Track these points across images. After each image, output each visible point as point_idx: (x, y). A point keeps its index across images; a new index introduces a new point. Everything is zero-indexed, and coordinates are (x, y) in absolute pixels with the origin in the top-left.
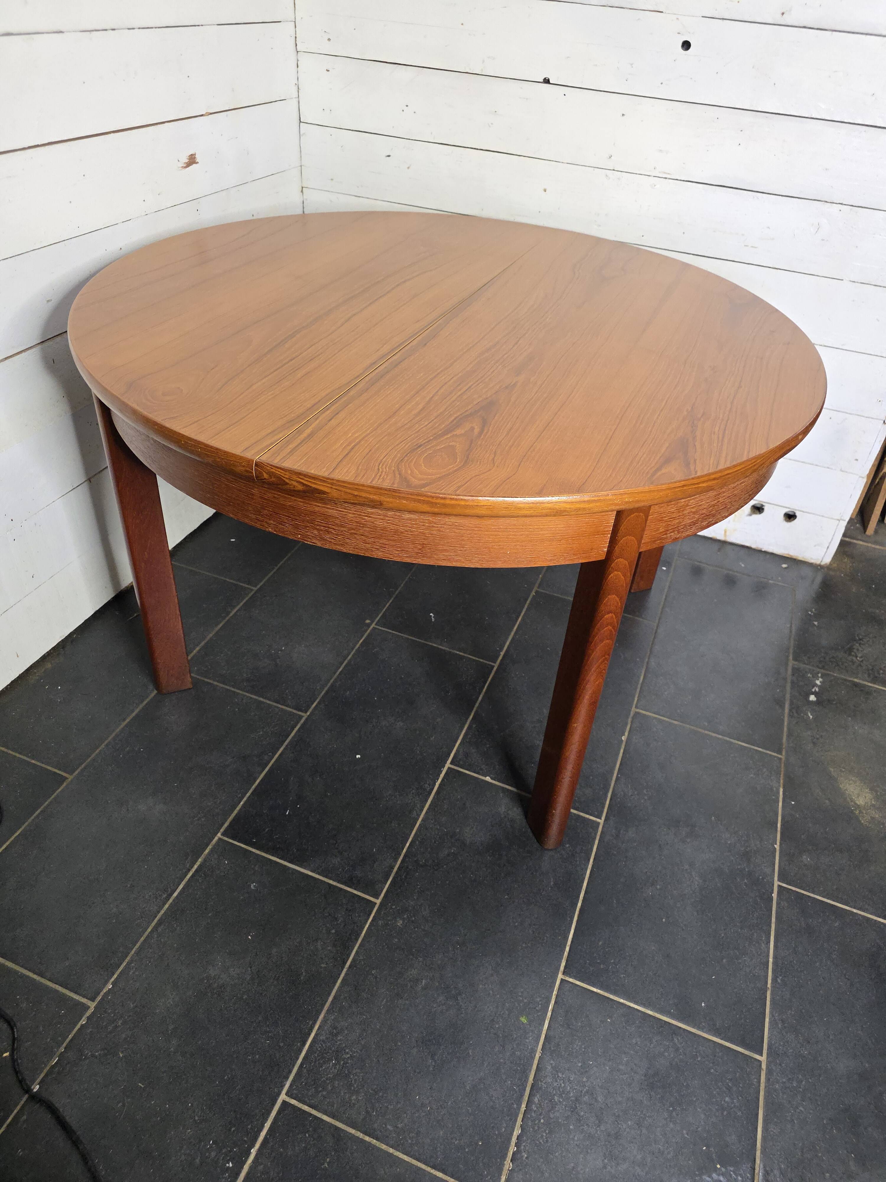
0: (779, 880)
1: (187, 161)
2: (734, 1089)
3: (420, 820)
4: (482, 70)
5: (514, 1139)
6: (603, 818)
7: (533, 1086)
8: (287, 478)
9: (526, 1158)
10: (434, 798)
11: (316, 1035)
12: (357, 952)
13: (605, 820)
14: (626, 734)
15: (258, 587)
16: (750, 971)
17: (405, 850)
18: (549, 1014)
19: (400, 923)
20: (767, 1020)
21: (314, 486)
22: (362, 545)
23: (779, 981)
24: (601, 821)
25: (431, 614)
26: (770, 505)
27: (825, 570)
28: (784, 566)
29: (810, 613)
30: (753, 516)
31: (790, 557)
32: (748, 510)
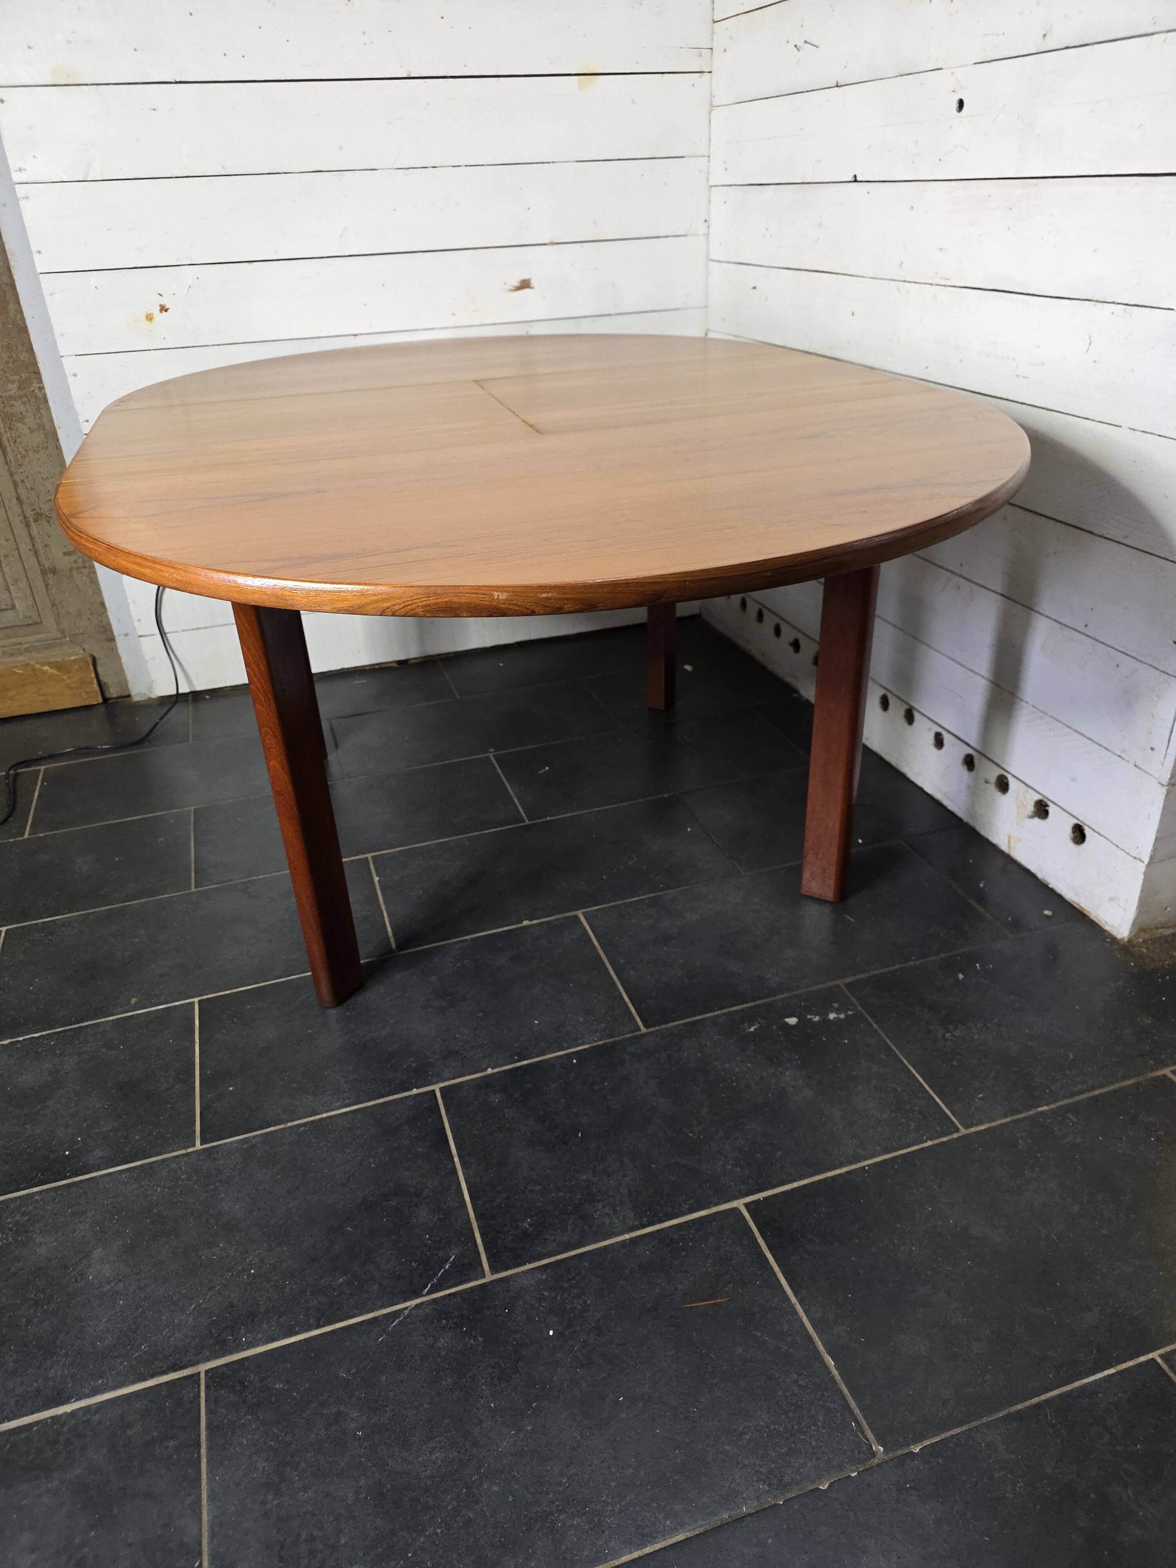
0: (442, 1088)
1: (517, 285)
4: (812, 177)
11: (57, 919)
18: (154, 1009)
25: (547, 768)
26: (1055, 806)
27: (1115, 947)
28: (1047, 912)
29: (978, 965)
30: (1037, 820)
31: (1080, 909)
32: (1031, 808)
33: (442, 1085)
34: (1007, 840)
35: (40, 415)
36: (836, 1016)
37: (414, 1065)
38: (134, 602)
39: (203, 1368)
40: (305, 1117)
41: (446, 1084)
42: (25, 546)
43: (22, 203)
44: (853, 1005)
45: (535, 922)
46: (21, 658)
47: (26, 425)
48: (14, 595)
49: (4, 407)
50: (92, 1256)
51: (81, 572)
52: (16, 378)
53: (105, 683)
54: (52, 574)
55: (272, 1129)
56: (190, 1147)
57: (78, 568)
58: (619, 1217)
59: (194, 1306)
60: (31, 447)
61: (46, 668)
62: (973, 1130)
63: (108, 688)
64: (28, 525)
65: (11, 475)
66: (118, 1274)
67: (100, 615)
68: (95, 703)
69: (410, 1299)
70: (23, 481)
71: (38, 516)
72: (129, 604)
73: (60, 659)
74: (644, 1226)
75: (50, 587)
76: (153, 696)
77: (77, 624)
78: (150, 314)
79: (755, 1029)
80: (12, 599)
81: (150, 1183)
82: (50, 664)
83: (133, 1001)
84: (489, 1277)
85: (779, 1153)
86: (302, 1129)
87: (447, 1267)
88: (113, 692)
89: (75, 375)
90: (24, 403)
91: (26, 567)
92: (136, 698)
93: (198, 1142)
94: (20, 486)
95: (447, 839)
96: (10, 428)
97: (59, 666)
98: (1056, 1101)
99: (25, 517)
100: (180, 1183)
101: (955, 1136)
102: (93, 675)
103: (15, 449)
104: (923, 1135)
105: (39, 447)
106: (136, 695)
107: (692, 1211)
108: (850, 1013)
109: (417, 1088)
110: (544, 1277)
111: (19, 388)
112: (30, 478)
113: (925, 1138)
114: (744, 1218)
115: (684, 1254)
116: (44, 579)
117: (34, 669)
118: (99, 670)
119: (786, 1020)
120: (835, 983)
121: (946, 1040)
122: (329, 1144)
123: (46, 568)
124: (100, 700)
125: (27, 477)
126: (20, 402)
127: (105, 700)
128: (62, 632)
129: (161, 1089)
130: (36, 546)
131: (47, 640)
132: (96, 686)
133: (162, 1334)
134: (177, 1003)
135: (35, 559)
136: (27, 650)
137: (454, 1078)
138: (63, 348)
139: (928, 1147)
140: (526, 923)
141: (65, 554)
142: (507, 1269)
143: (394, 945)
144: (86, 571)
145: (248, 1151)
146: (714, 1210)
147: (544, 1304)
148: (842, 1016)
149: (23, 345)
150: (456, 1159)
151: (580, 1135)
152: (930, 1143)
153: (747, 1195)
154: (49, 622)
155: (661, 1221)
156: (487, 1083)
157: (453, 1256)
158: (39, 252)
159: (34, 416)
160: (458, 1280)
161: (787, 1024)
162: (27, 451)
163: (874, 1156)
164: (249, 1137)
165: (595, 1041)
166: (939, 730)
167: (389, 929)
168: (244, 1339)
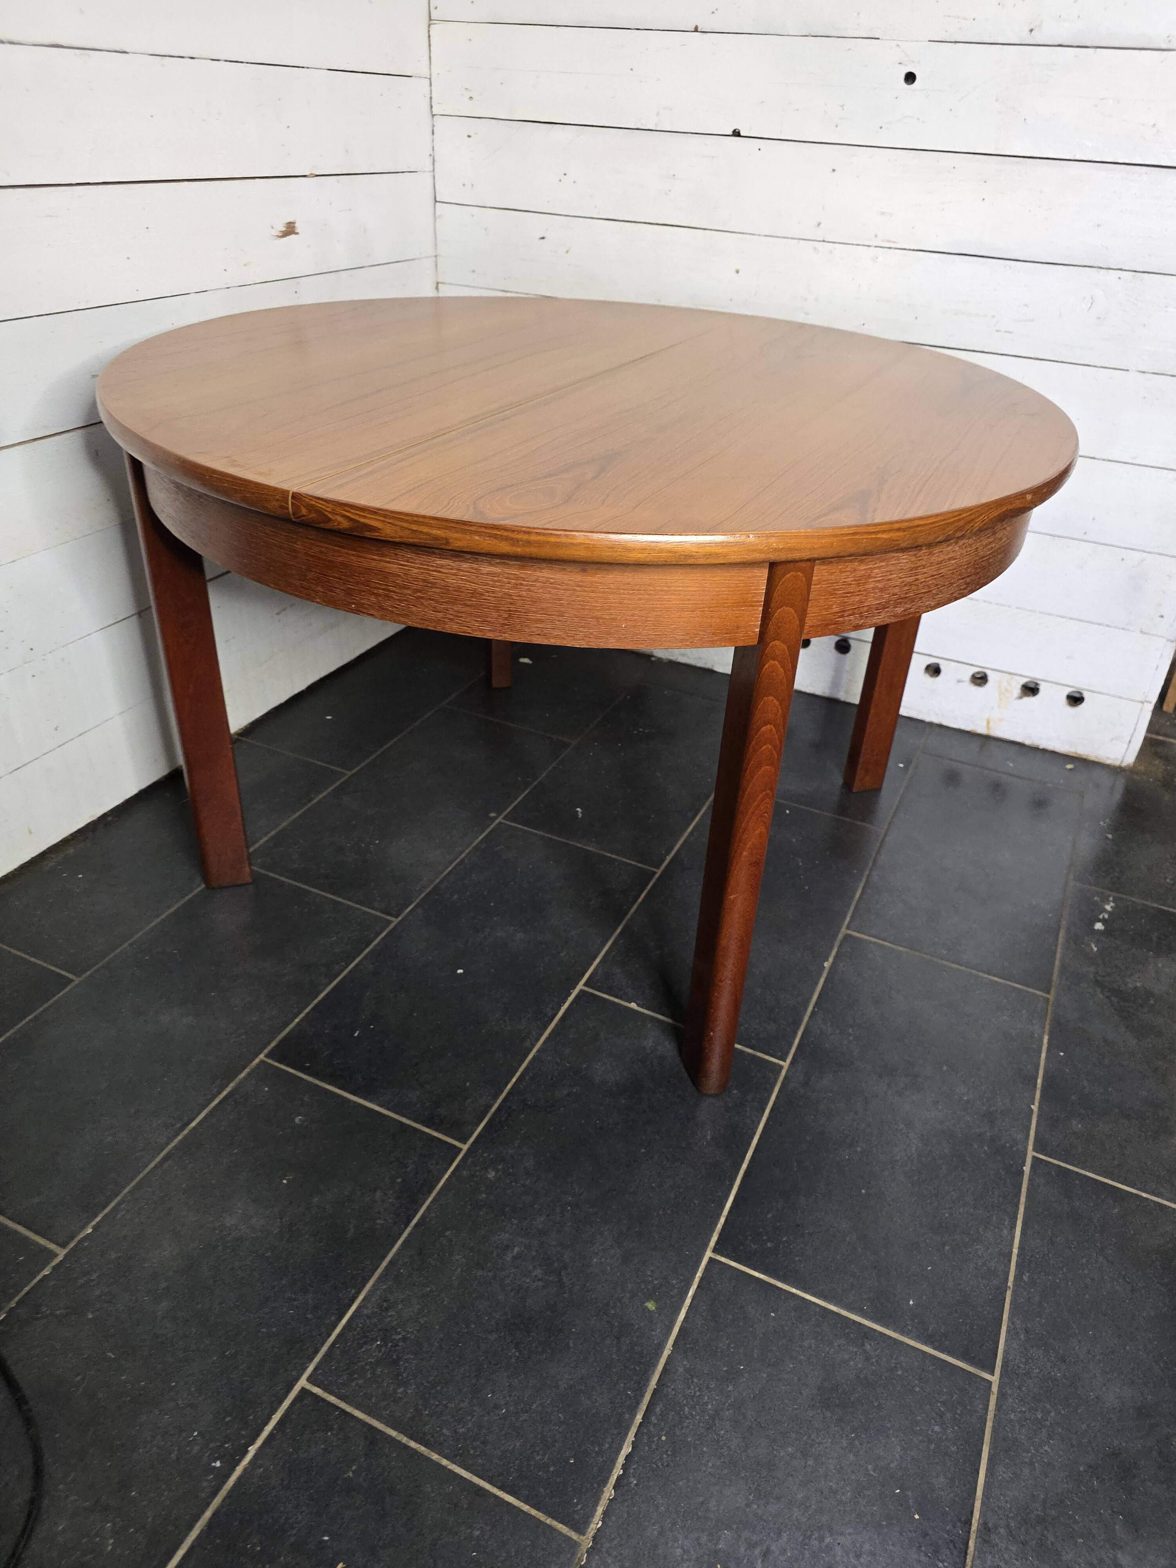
0: (1034, 1150)
1: (284, 229)
2: (949, 1415)
3: (535, 1050)
4: (656, 125)
5: (621, 1460)
6: (789, 1060)
7: (655, 1392)
8: (329, 512)
9: (636, 1485)
10: (557, 1025)
11: (359, 1308)
12: (429, 1208)
13: (792, 1063)
14: (831, 959)
15: (354, 771)
16: (984, 1264)
17: (509, 1086)
18: (688, 1301)
19: (491, 1175)
20: (1004, 1328)
21: (362, 520)
22: (432, 615)
23: (1025, 1278)
24: (786, 1065)
25: (578, 809)
26: (1045, 683)
27: (1126, 773)
30: (1027, 699)
32: (1017, 691)
33: (1031, 1146)
34: (985, 723)
36: (1109, 906)
40: (1007, 1267)
41: (1031, 1142)
44: (1105, 892)
55: (1007, 1302)
56: (990, 1388)
79: (1096, 948)
81: (1029, 1452)
93: (985, 1373)
100: (1048, 1423)
108: (1112, 899)
119: (1096, 928)
122: (1065, 1269)
134: (699, 1274)
137: (1027, 1135)
140: (827, 965)
148: (1112, 904)
156: (1049, 1121)
161: (1101, 930)
164: (1008, 1325)
165: (1043, 1028)
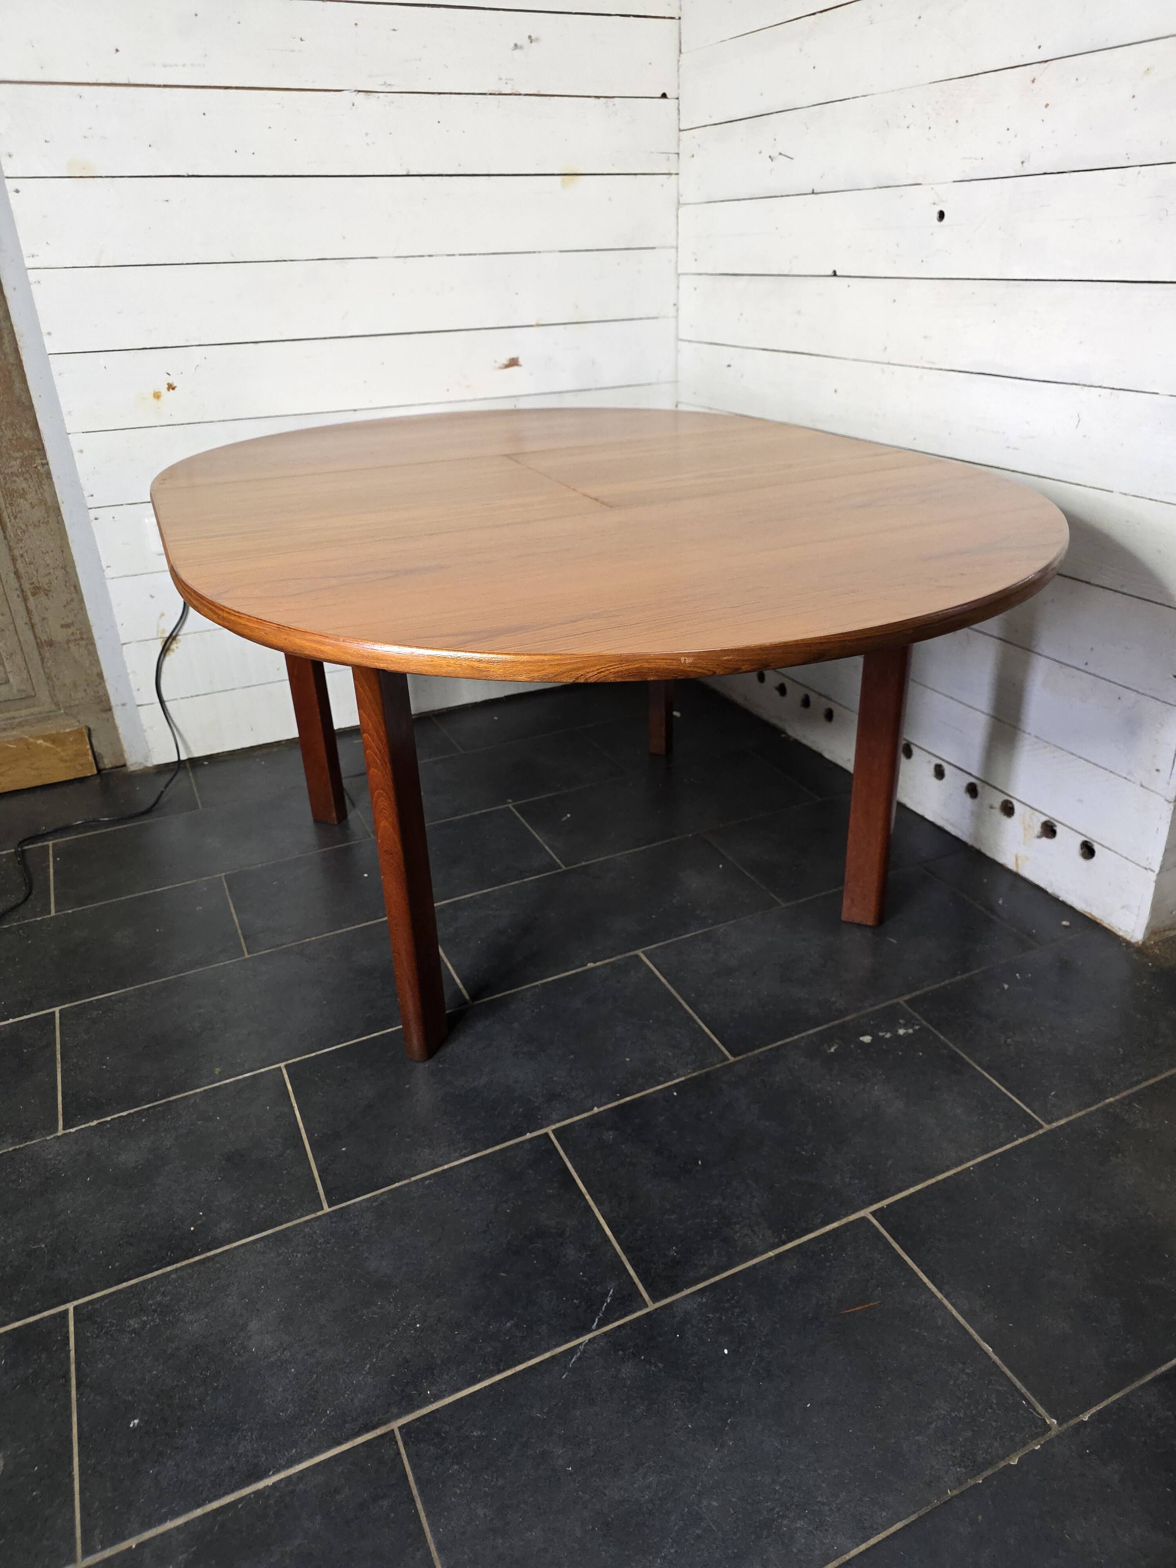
0: (553, 1130)
1: (507, 363)
2: (276, 1206)
5: (118, 1115)
9: (107, 1129)
11: (112, 995)
16: (415, 1160)
18: (239, 1078)
25: (569, 815)
26: (1062, 826)
27: (1132, 950)
28: (1065, 923)
29: (1018, 975)
30: (1044, 839)
31: (1093, 918)
32: (1038, 829)
33: (554, 1127)
34: (1014, 859)
35: (42, 491)
36: (905, 1031)
37: (521, 1110)
38: (134, 672)
39: (395, 1425)
40: (427, 1171)
41: (558, 1125)
42: (21, 621)
43: (34, 287)
44: (918, 1020)
45: (599, 964)
46: (14, 732)
47: (27, 501)
48: (8, 670)
49: (6, 483)
50: (248, 1328)
51: (78, 644)
52: (19, 454)
53: (100, 754)
54: (49, 647)
55: (397, 1185)
56: (318, 1211)
57: (75, 640)
58: (758, 1236)
59: (368, 1366)
60: (31, 522)
61: (40, 742)
62: (1055, 1125)
63: (102, 758)
64: (25, 600)
65: (10, 549)
66: (282, 1344)
67: (96, 686)
68: (89, 774)
69: (582, 1335)
70: (22, 556)
71: (36, 591)
72: (128, 674)
73: (54, 732)
74: (784, 1243)
75: (46, 660)
76: (150, 765)
77: (73, 695)
78: (157, 392)
79: (835, 1050)
80: (6, 673)
81: (288, 1250)
82: (46, 738)
83: (217, 1071)
84: (652, 1306)
85: (890, 1163)
86: (427, 1182)
87: (609, 1301)
88: (107, 763)
89: (81, 451)
90: (26, 479)
91: (21, 639)
92: (132, 768)
93: (325, 1205)
94: (19, 560)
95: (489, 890)
96: (11, 504)
97: (53, 739)
98: (1118, 1092)
99: (22, 591)
100: (319, 1247)
101: (1041, 1132)
102: (88, 747)
103: (15, 523)
104: (1013, 1134)
105: (39, 522)
106: (131, 765)
107: (825, 1223)
108: (917, 1027)
109: (530, 1132)
110: (704, 1300)
111: (22, 465)
112: (29, 551)
113: (1015, 1136)
114: (874, 1226)
115: (828, 1264)
116: (40, 652)
117: (28, 744)
118: (93, 741)
119: (862, 1039)
120: (895, 1001)
121: (1009, 1045)
122: (459, 1194)
123: (43, 641)
124: (95, 772)
125: (26, 552)
126: (22, 479)
127: (99, 771)
128: (57, 704)
129: (271, 1156)
130: (33, 621)
131: (40, 713)
132: (91, 758)
133: (344, 1397)
134: (263, 1070)
135: (31, 632)
136: (20, 725)
137: (563, 1120)
138: (71, 425)
139: (1020, 1144)
140: (590, 965)
141: (63, 626)
142: (666, 1297)
143: (467, 997)
144: (83, 643)
145: (379, 1208)
146: (844, 1221)
147: (711, 1325)
148: (911, 1031)
149: (27, 423)
150: (588, 1197)
151: (700, 1163)
152: (1021, 1140)
153: (872, 1204)
154: (43, 695)
155: (799, 1237)
156: (595, 1122)
157: (612, 1291)
158: (49, 334)
159: (36, 492)
160: (623, 1312)
161: (862, 1042)
162: (27, 526)
163: (975, 1157)
164: (377, 1195)
165: (690, 1073)
166: (939, 762)
167: (458, 981)
168: (429, 1392)
